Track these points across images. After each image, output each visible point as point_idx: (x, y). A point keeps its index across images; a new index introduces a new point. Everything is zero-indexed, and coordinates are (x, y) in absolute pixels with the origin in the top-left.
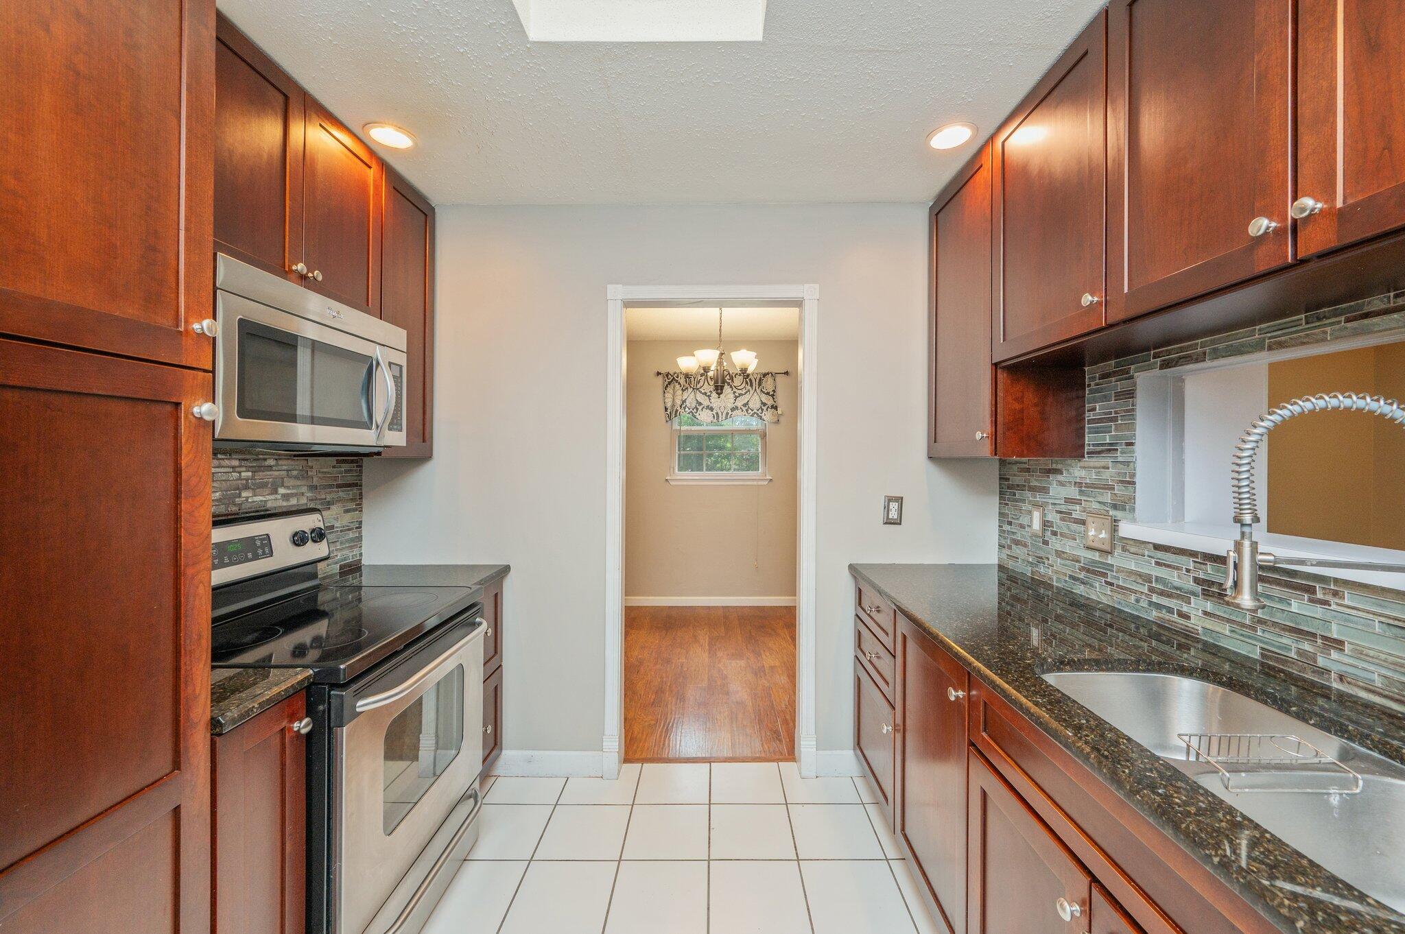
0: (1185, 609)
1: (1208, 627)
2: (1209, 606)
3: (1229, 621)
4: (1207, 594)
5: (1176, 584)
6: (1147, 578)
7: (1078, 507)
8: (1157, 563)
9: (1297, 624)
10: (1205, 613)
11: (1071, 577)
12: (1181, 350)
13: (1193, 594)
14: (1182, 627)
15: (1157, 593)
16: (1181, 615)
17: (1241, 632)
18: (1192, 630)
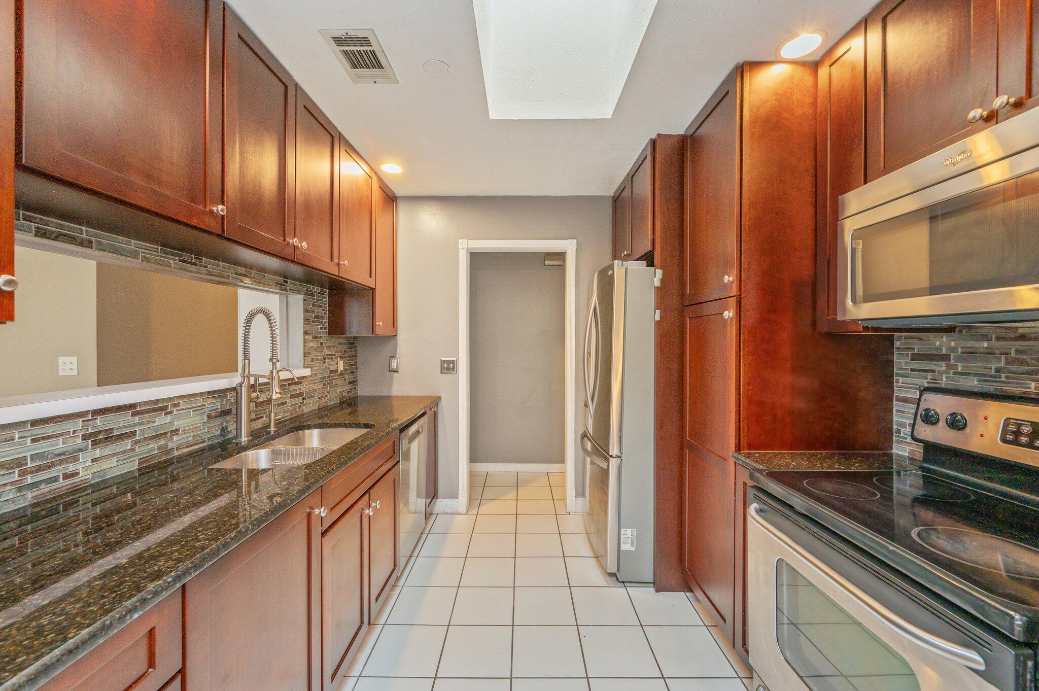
0: (71, 468)
1: (95, 470)
2: (98, 453)
3: (113, 455)
4: (95, 444)
5: (57, 452)
6: (20, 462)
8: (33, 441)
9: (157, 432)
10: (93, 461)
12: (62, 226)
13: (81, 450)
14: (69, 487)
15: (32, 472)
16: (66, 476)
17: (124, 457)
18: (80, 483)
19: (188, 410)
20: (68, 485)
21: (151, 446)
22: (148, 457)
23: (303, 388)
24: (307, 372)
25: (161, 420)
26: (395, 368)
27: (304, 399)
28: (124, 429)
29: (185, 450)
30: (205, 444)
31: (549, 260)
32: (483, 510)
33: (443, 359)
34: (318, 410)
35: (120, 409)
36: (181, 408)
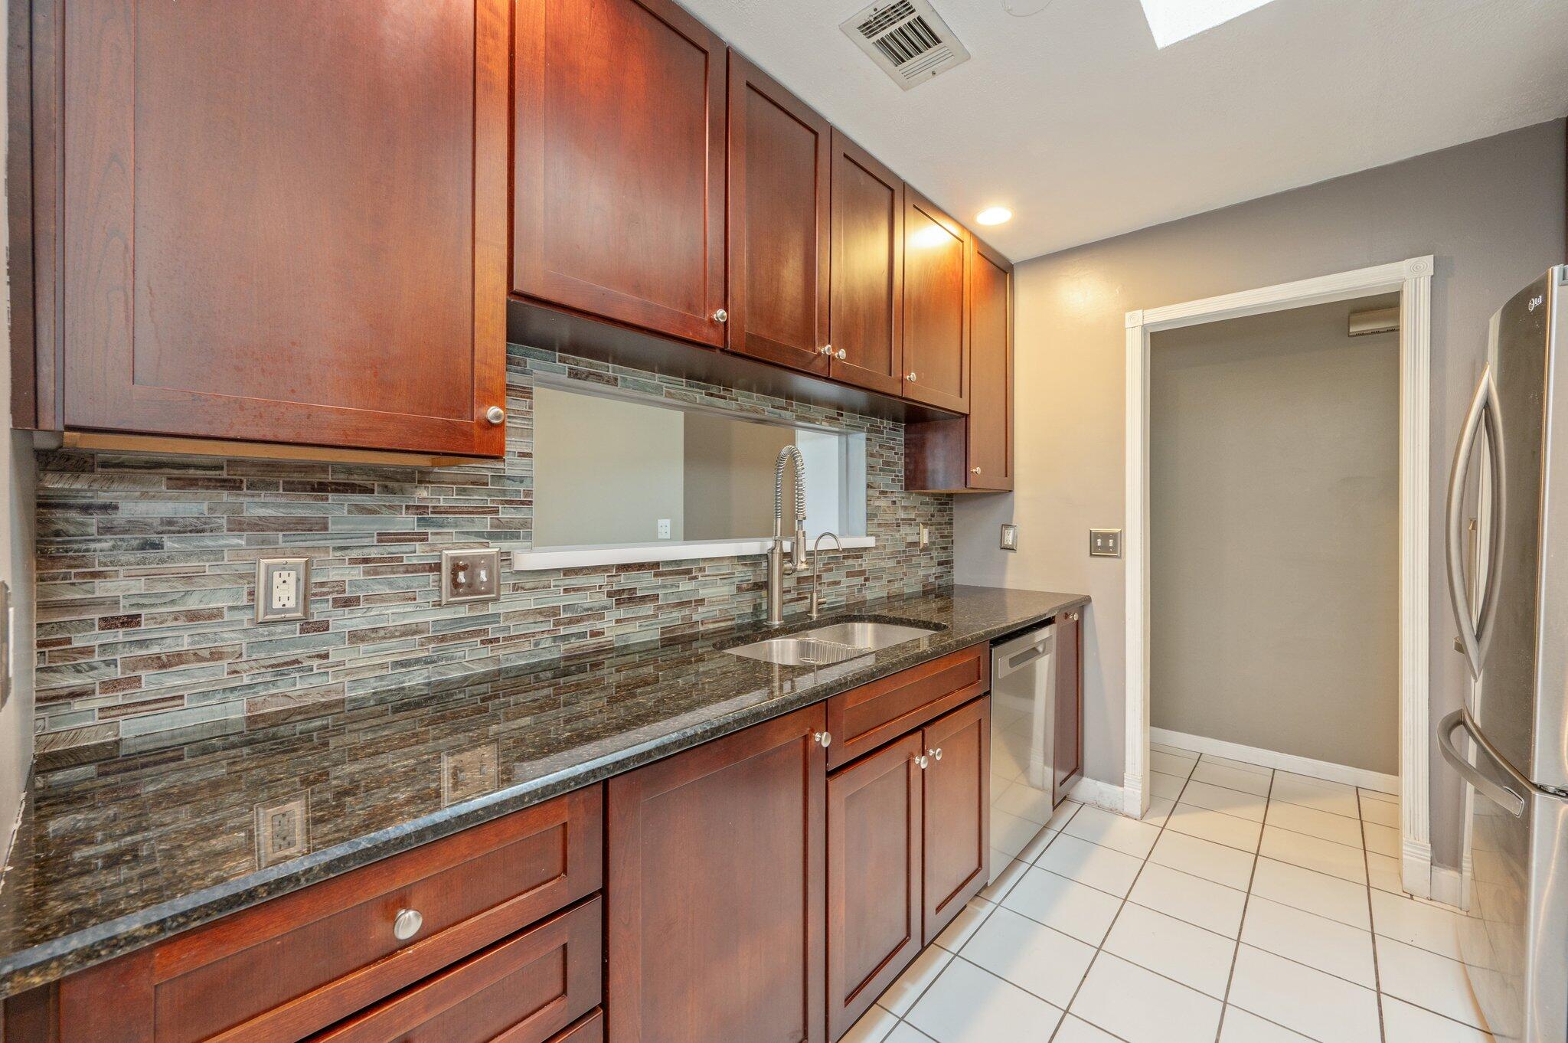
0: (597, 625)
1: (619, 633)
2: (622, 613)
3: (636, 618)
4: (619, 603)
5: (586, 606)
6: (554, 611)
7: (418, 546)
8: (566, 590)
9: (681, 599)
10: (618, 621)
11: (397, 664)
12: (591, 366)
13: (606, 608)
14: (595, 646)
15: (564, 624)
16: (594, 634)
17: (646, 623)
18: (605, 644)
19: (715, 578)
20: (594, 644)
21: (674, 615)
22: (671, 627)
23: (865, 563)
24: (870, 542)
25: (685, 585)
26: (1010, 543)
27: (866, 580)
28: (646, 591)
29: (711, 626)
30: (733, 622)
31: (1358, 322)
32: (1176, 821)
33: (1094, 530)
34: (888, 597)
35: (641, 566)
36: (706, 573)
